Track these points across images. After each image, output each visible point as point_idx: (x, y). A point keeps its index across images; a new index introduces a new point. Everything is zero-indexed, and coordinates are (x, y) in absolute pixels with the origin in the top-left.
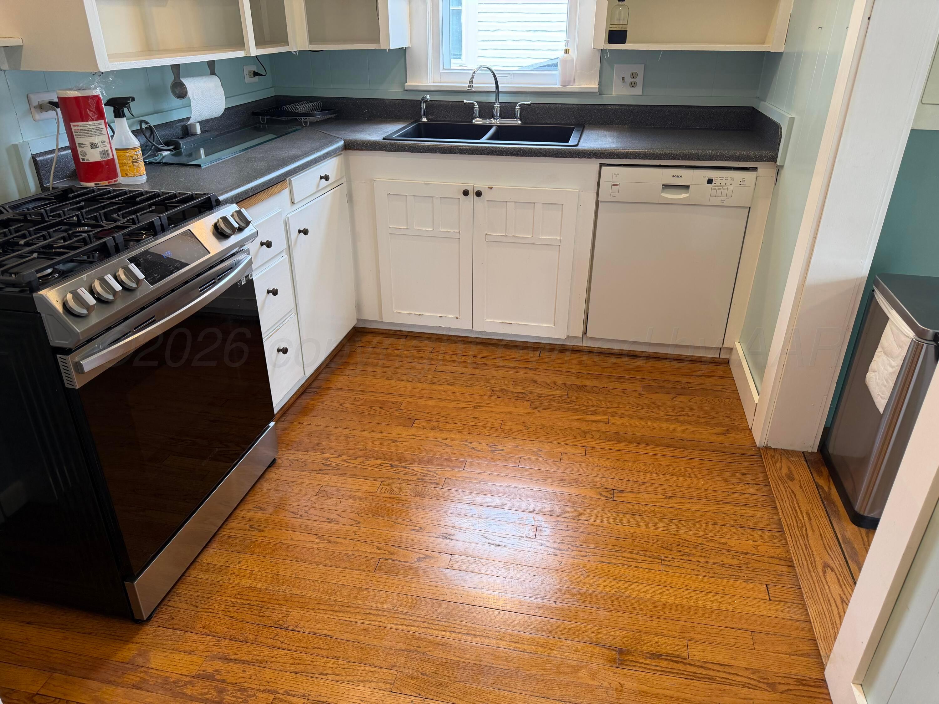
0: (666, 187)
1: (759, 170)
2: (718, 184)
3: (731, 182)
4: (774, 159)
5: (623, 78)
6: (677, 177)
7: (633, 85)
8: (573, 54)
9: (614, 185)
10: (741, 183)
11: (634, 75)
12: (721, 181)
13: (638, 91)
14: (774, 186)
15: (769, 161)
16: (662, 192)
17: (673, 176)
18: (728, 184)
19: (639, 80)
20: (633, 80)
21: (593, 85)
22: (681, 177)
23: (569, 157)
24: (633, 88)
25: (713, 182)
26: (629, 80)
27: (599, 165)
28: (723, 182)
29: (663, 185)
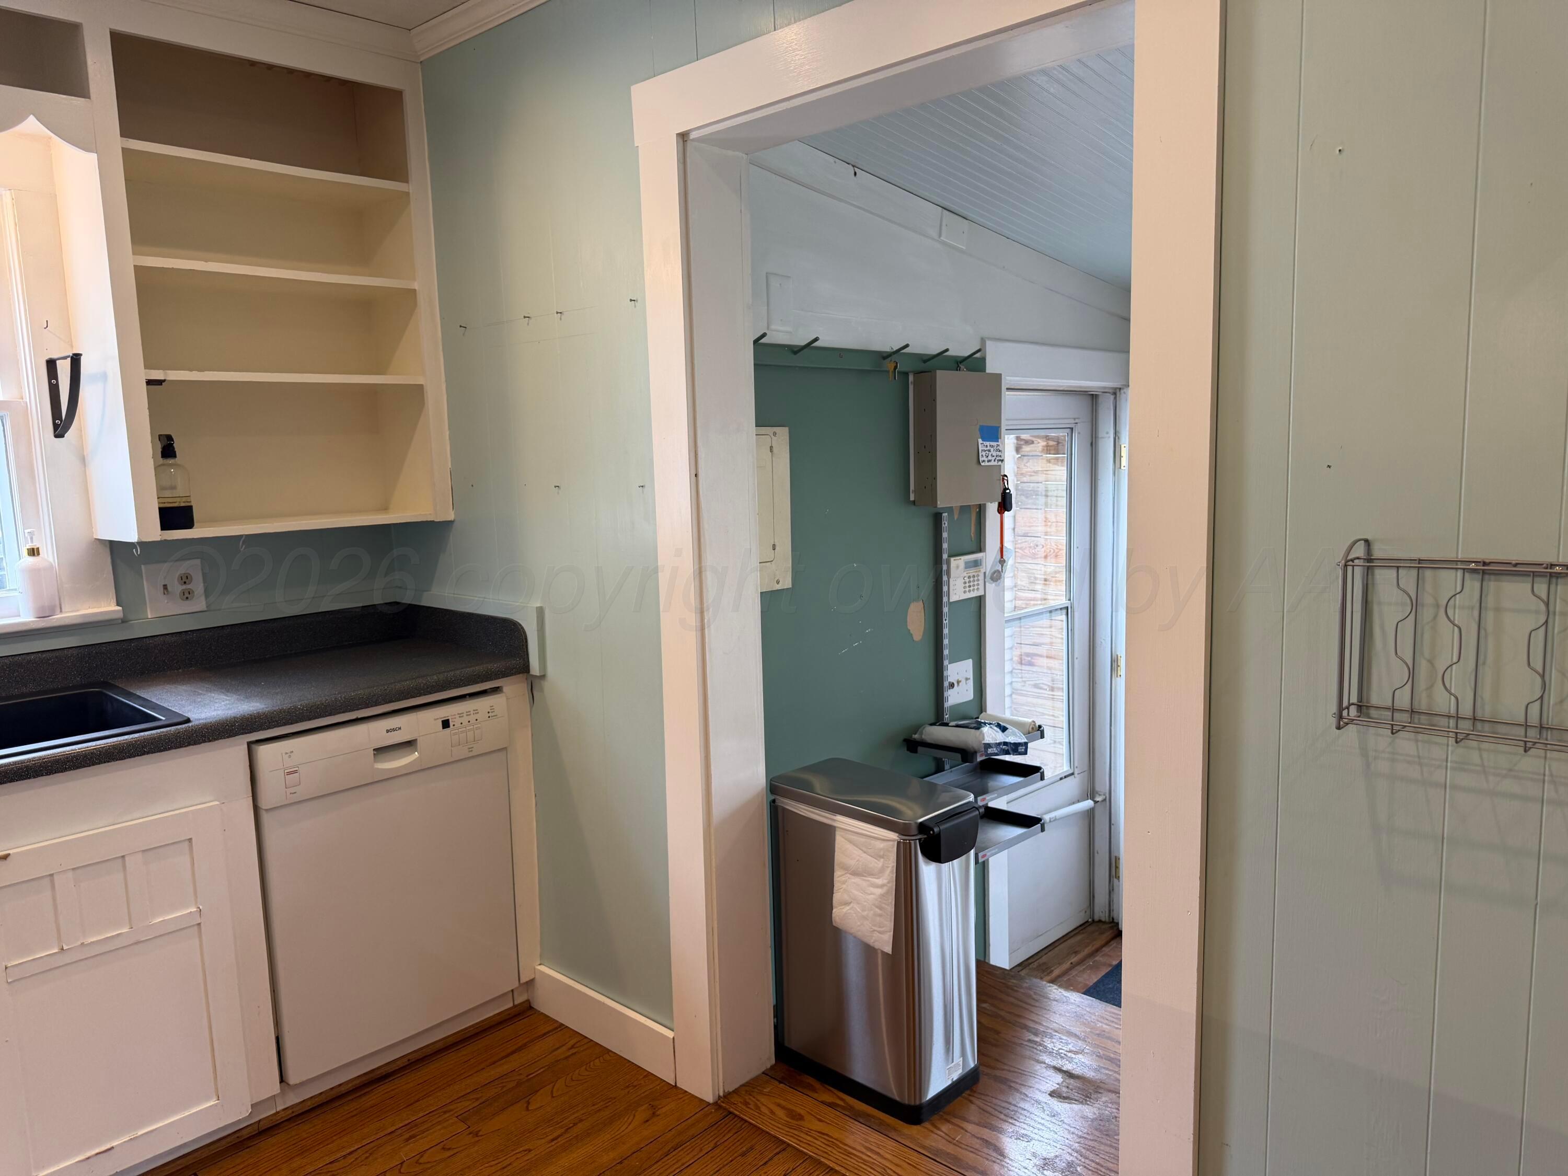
0: (380, 751)
1: (505, 689)
2: (458, 725)
3: (477, 716)
4: (525, 668)
5: (165, 587)
6: (394, 730)
7: (187, 595)
8: (49, 555)
9: (289, 773)
10: (490, 714)
11: (185, 579)
12: (461, 720)
13: (199, 604)
14: (531, 708)
15: (519, 673)
16: (375, 761)
17: (388, 731)
18: (473, 721)
19: (198, 586)
20: (184, 587)
21: (108, 607)
22: (400, 728)
23: (189, 744)
24: (187, 602)
25: (451, 724)
26: (177, 588)
27: (246, 746)
28: (465, 720)
29: (374, 750)
